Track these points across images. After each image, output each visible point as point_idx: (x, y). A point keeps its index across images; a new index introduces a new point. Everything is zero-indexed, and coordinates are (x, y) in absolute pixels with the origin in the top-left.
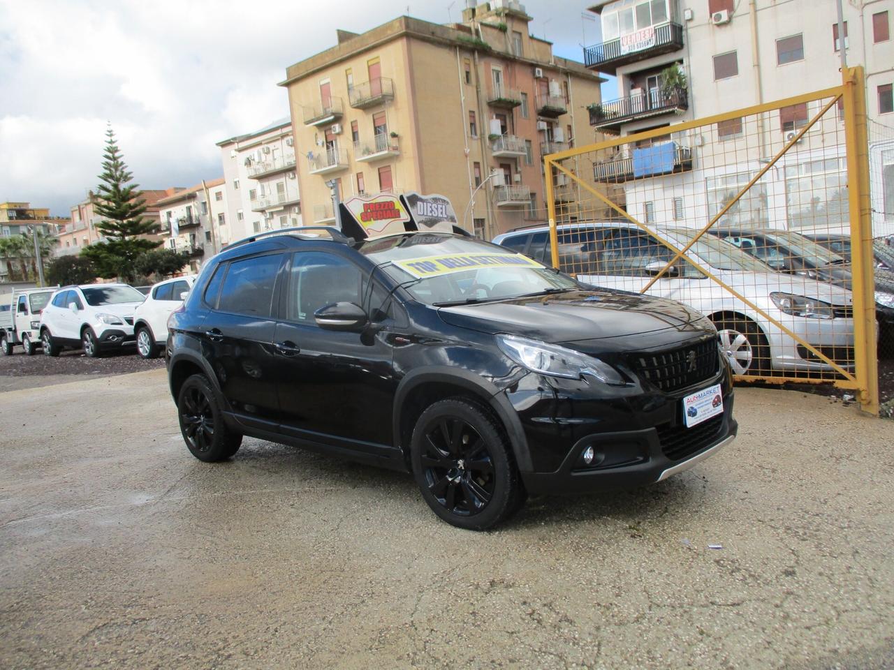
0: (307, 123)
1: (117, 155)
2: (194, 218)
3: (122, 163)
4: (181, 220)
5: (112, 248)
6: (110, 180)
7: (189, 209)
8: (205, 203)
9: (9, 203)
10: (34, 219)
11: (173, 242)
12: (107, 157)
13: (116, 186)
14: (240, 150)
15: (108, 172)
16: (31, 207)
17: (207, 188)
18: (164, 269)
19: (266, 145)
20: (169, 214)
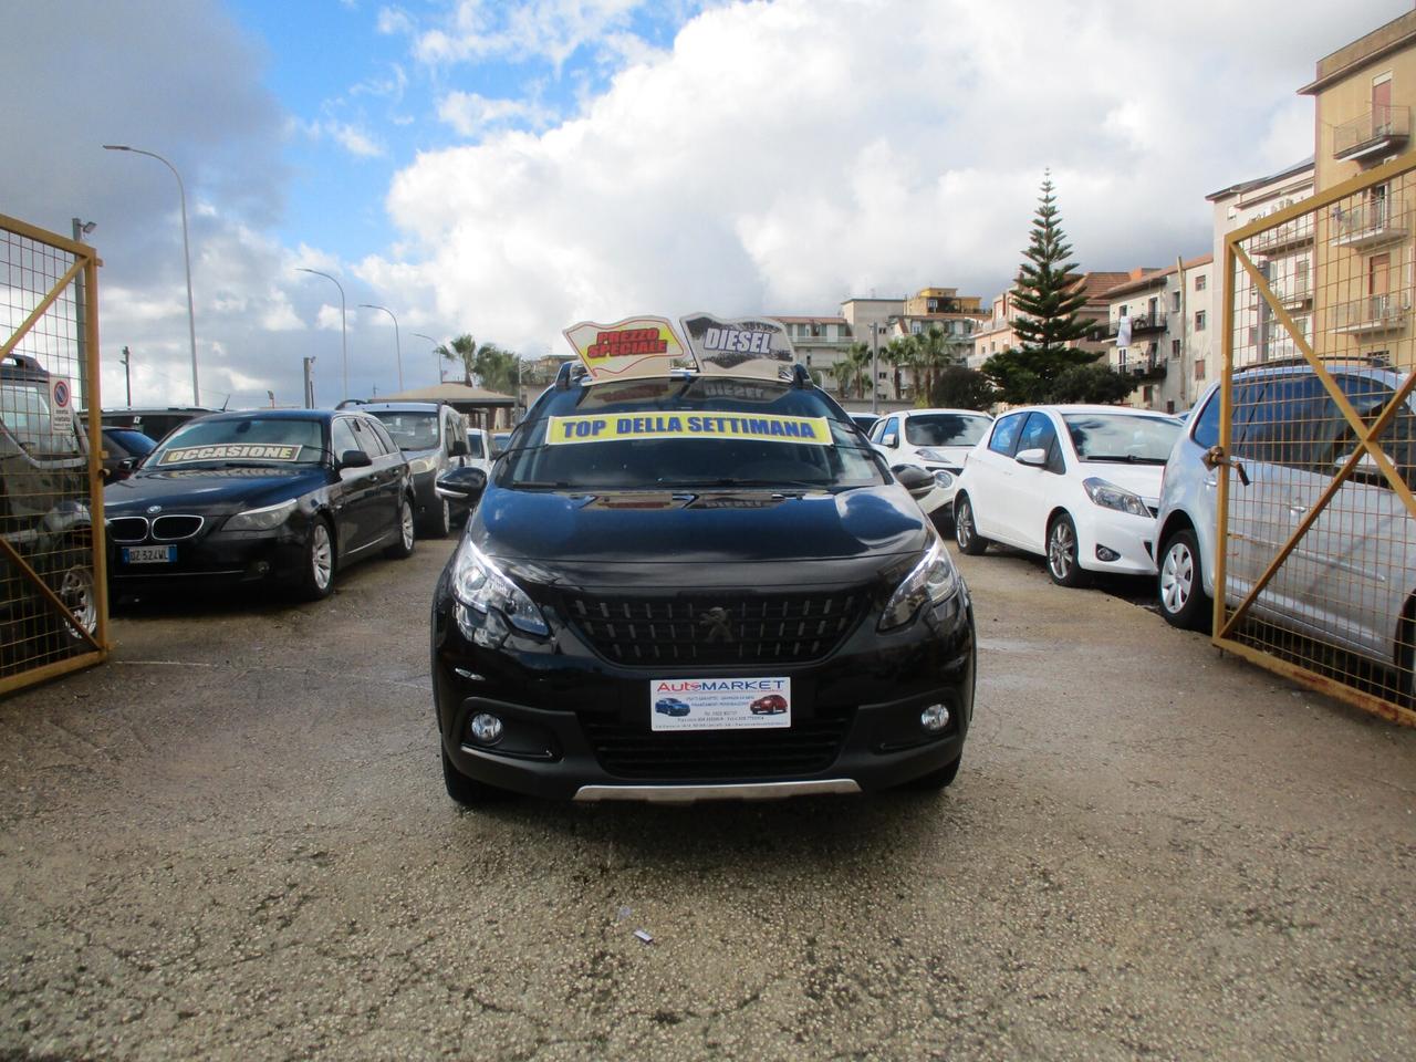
0: (1339, 156)
1: (1052, 219)
2: (1158, 317)
3: (1058, 232)
4: (1138, 320)
5: (1025, 359)
6: (1037, 257)
7: (1153, 302)
8: (1177, 294)
9: (931, 289)
10: (960, 311)
11: (1123, 355)
12: (1038, 223)
13: (1045, 267)
14: (1244, 206)
15: (1036, 245)
16: (958, 294)
17: (1184, 270)
18: (1094, 395)
19: (1287, 197)
20: (1124, 311)
